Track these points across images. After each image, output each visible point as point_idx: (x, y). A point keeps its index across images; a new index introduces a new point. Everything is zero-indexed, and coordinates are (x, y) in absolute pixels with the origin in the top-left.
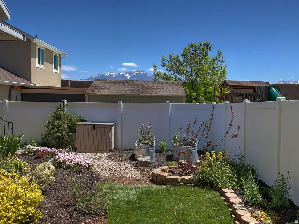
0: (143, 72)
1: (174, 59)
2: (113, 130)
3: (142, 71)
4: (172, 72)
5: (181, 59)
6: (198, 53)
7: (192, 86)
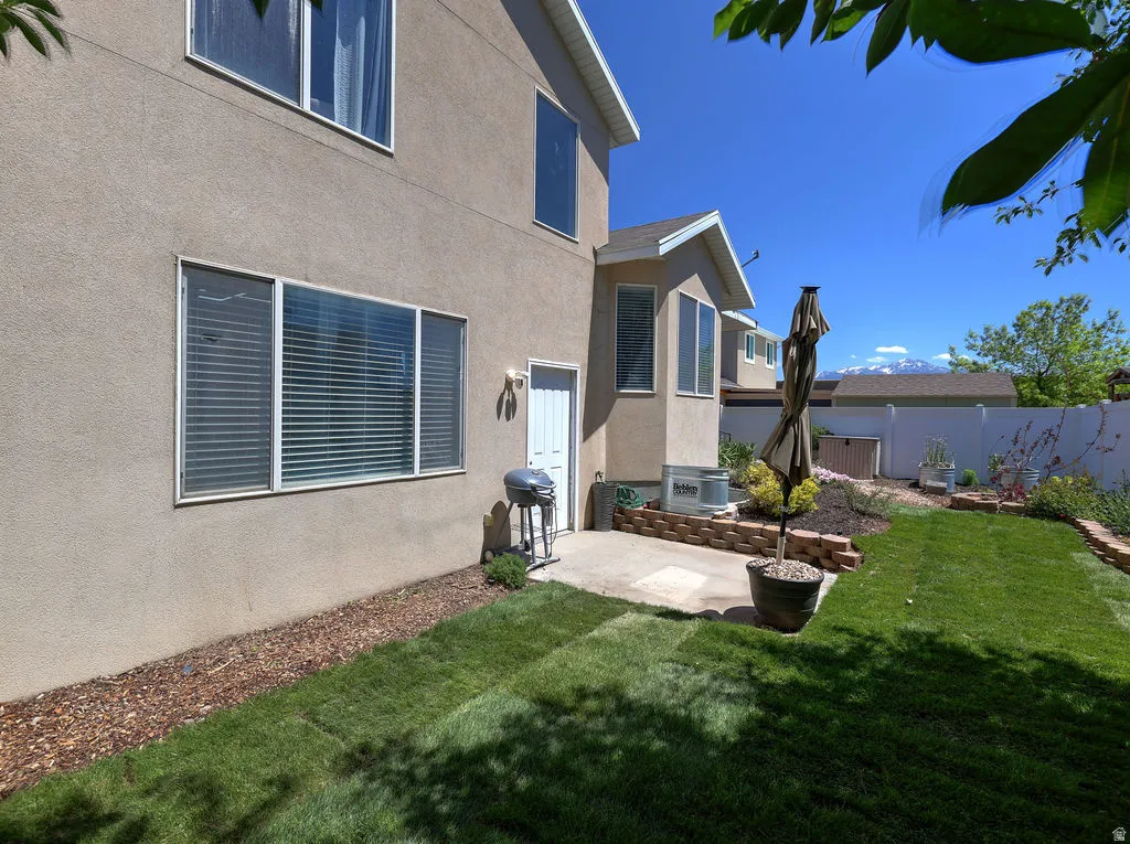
0: (922, 362)
1: (996, 334)
2: (879, 447)
3: (918, 361)
4: (990, 358)
5: (1012, 332)
6: (1053, 319)
7: (1038, 383)
